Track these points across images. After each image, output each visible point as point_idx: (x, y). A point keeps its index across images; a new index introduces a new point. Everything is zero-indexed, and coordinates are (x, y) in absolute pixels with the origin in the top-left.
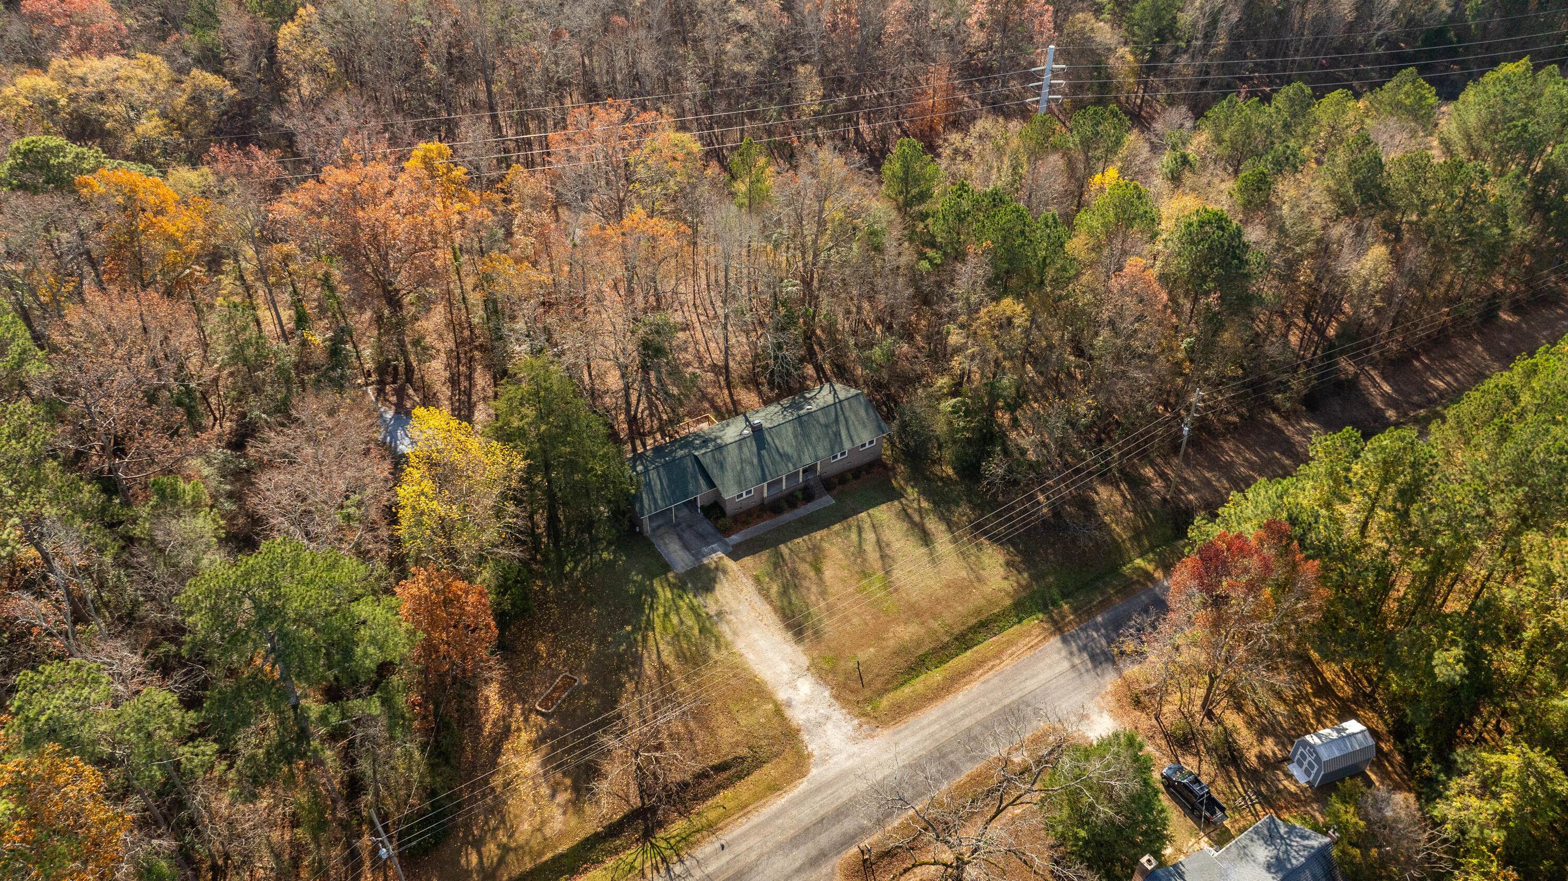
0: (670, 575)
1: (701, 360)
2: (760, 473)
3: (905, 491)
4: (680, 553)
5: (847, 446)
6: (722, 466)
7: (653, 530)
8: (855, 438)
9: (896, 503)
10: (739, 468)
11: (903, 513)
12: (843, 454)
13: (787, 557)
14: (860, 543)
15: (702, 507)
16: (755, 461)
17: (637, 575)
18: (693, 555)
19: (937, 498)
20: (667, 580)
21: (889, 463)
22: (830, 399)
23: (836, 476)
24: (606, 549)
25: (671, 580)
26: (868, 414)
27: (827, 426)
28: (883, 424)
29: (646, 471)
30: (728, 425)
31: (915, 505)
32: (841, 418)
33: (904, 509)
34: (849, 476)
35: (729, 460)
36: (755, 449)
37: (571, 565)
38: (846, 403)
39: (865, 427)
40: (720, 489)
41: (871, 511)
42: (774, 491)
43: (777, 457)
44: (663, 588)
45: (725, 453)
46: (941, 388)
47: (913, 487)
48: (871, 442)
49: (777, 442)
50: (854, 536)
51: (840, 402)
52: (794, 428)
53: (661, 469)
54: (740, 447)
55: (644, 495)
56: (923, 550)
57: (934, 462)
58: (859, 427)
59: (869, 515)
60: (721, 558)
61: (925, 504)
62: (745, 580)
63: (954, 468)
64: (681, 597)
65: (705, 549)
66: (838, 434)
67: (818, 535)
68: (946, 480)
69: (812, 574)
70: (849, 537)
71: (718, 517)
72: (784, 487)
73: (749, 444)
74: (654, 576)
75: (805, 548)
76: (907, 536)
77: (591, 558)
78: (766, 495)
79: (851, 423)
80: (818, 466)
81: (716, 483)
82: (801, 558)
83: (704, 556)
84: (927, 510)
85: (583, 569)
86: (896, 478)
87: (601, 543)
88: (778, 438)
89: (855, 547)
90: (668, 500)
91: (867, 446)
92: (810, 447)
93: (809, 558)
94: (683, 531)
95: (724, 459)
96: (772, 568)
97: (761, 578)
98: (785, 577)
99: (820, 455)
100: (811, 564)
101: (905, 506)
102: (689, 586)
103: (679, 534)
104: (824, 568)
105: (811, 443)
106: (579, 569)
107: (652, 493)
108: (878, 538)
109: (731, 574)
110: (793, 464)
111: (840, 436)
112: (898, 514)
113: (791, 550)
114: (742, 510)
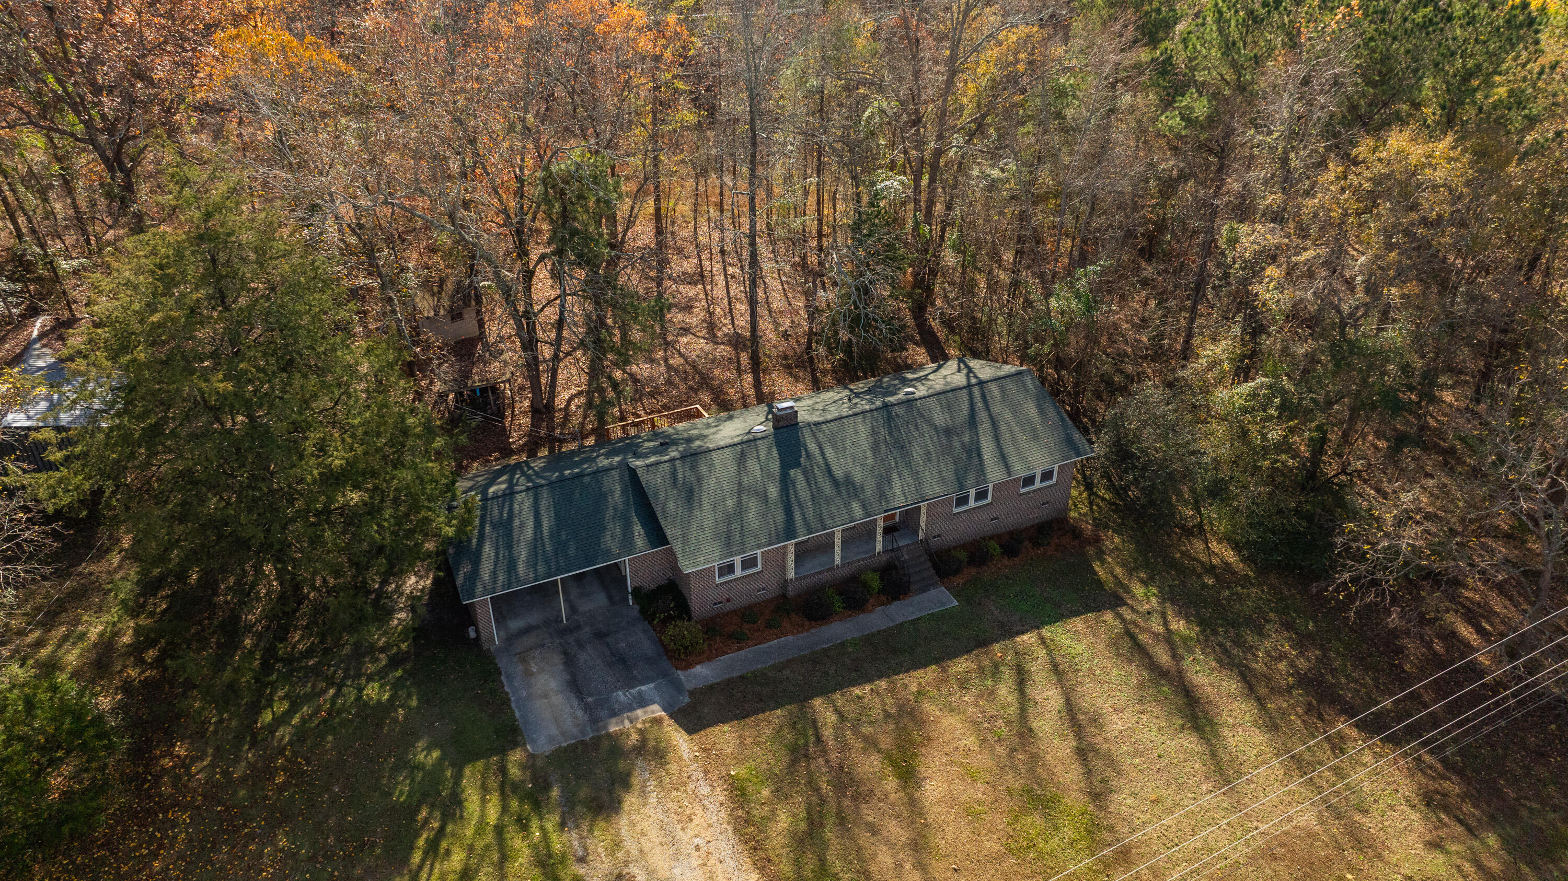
0: (516, 756)
2: (780, 517)
3: (1128, 591)
4: (558, 699)
5: (995, 474)
6: (690, 496)
7: (510, 639)
8: (1013, 458)
9: (1109, 616)
10: (730, 503)
11: (1127, 643)
12: (981, 495)
13: (827, 732)
14: (1023, 714)
15: (636, 591)
16: (773, 491)
17: (429, 749)
18: (587, 708)
19: (1207, 613)
20: (503, 770)
21: (1088, 528)
22: (960, 379)
23: (963, 547)
24: (380, 675)
25: (514, 772)
26: (1041, 411)
27: (949, 432)
28: (1077, 436)
29: (510, 494)
30: (731, 418)
31: (1156, 625)
32: (983, 415)
33: (1128, 633)
34: (995, 549)
35: (710, 484)
36: (775, 466)
37: (281, 707)
38: (993, 388)
39: (1035, 437)
40: (677, 547)
41: (1046, 632)
42: (813, 566)
43: (827, 488)
44: (485, 790)
45: (703, 469)
46: (1215, 363)
47: (1145, 583)
48: (1047, 475)
49: (829, 453)
50: (1005, 691)
51: (981, 383)
52: (874, 432)
53: (545, 493)
54: (742, 459)
55: (487, 548)
56: (1190, 742)
57: (1189, 532)
58: (1022, 437)
59: (1043, 640)
60: (657, 721)
61: (1179, 625)
62: (705, 790)
63: (1237, 547)
64: (523, 824)
65: (621, 696)
66: (974, 451)
67: (913, 681)
68: (1224, 573)
69: (891, 784)
70: (992, 693)
71: (670, 618)
72: (838, 560)
73: (763, 453)
74: (472, 756)
75: (877, 712)
76: (1141, 701)
77: (336, 696)
78: (791, 574)
79: (1003, 428)
80: (923, 518)
81: (669, 533)
82: (865, 738)
83: (614, 714)
84: (1185, 639)
85: (304, 721)
86: (1103, 562)
87: (376, 660)
88: (834, 445)
89: (1009, 723)
90: (547, 561)
91: (1038, 484)
92: (906, 473)
93: (885, 741)
94: (581, 645)
95: (699, 480)
96: (785, 761)
97: (750, 788)
98: (817, 790)
99: (929, 492)
100: (889, 757)
101: (1131, 627)
102: (555, 793)
103: (566, 653)
104: (923, 771)
105: (909, 465)
106: (296, 720)
107: (510, 546)
108: (1068, 701)
109: (673, 768)
110: (864, 507)
111: (979, 455)
112: (1114, 643)
113: (841, 716)
114: (729, 607)
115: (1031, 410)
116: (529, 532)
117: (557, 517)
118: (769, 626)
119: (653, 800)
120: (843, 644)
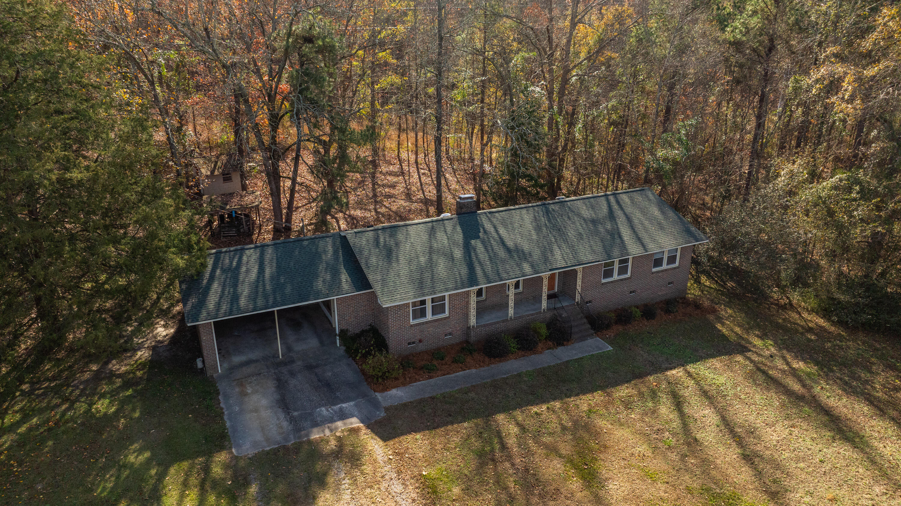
0: (222, 457)
1: (408, 195)
2: (464, 271)
3: (749, 342)
4: (266, 414)
5: (634, 250)
6: (389, 255)
7: (232, 369)
8: (647, 240)
9: (739, 359)
10: (423, 260)
11: (760, 377)
12: (624, 270)
13: (511, 442)
15: (343, 333)
16: (458, 253)
17: (140, 451)
18: (292, 420)
19: (818, 358)
20: (206, 469)
21: (703, 304)
24: (112, 394)
25: (217, 470)
26: (663, 213)
27: (594, 222)
31: (781, 365)
32: (618, 213)
33: (759, 369)
34: (638, 313)
35: (405, 249)
36: (459, 237)
38: (624, 198)
40: (377, 288)
41: (691, 368)
42: (490, 318)
43: (502, 253)
44: (185, 486)
45: (400, 236)
47: (761, 337)
48: (672, 259)
49: (502, 231)
50: (666, 411)
51: (615, 194)
52: (536, 220)
53: (269, 251)
54: (432, 232)
55: (215, 286)
57: (783, 307)
59: (690, 375)
60: (354, 431)
61: (800, 365)
62: (397, 487)
65: (324, 411)
66: (616, 234)
67: (584, 402)
69: (575, 484)
70: (654, 412)
71: (368, 353)
72: (511, 312)
73: (449, 229)
74: (179, 457)
75: (554, 425)
78: (473, 321)
79: (636, 221)
80: (579, 282)
81: (371, 277)
82: (546, 446)
83: (316, 425)
84: (808, 374)
88: (505, 226)
89: (674, 434)
90: (266, 296)
91: (665, 266)
92: (564, 246)
93: (565, 449)
94: (292, 374)
95: (397, 244)
96: (473, 465)
97: (441, 487)
98: (506, 488)
99: (584, 259)
100: (571, 461)
101: (759, 365)
102: (253, 489)
103: (278, 380)
104: (604, 473)
105: (566, 241)
107: (235, 285)
108: (723, 418)
109: (368, 468)
110: (532, 266)
111: (620, 237)
112: (750, 376)
113: (522, 428)
114: (421, 347)
115: (655, 212)
116: (253, 275)
117: (278, 267)
118: (455, 361)
119: (347, 497)
120: (519, 375)
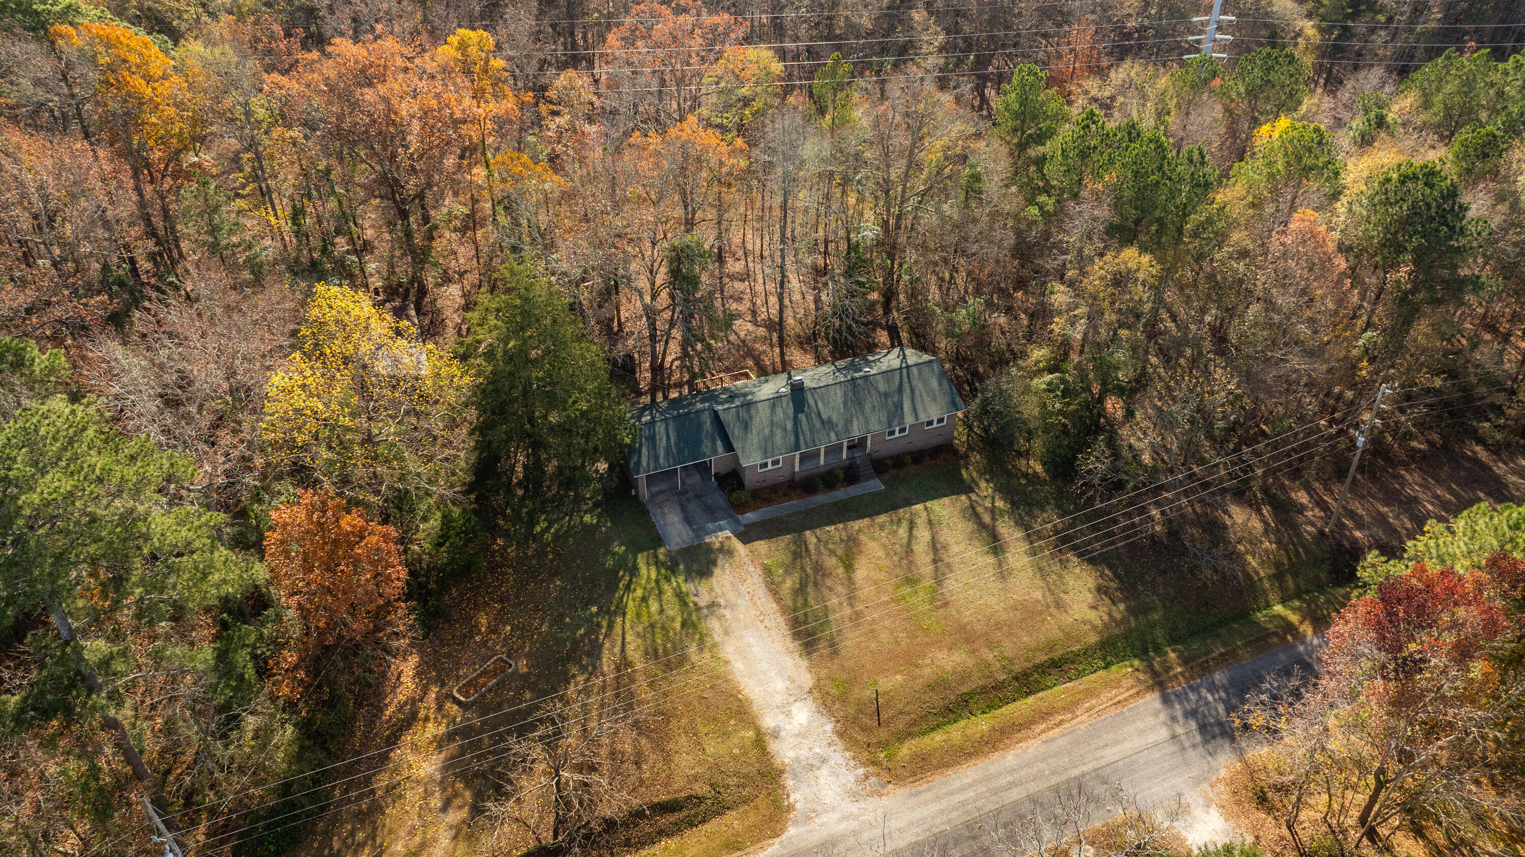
0: (662, 550)
1: (754, 313)
2: (793, 439)
3: (977, 485)
4: (679, 526)
5: (909, 420)
6: (746, 427)
7: (653, 496)
8: (920, 412)
9: (963, 498)
10: (767, 431)
11: (970, 511)
12: (902, 430)
13: (811, 547)
14: (909, 543)
15: (716, 474)
16: (789, 426)
17: (620, 545)
18: (694, 531)
19: (1016, 498)
20: (656, 556)
21: (962, 450)
22: (896, 364)
23: (892, 458)
24: (590, 511)
25: (661, 557)
26: (940, 384)
27: (886, 395)
28: (958, 399)
29: (653, 422)
30: (767, 381)
31: (988, 504)
32: (906, 386)
33: (972, 506)
34: (908, 459)
35: (756, 421)
36: (791, 411)
37: (544, 525)
38: (915, 370)
39: (935, 400)
40: (740, 453)
41: (928, 504)
42: (809, 465)
43: (818, 425)
44: (648, 564)
45: (753, 412)
46: (1037, 362)
47: (987, 481)
48: (940, 420)
49: (820, 405)
50: (903, 532)
51: (908, 367)
52: (845, 394)
53: (671, 422)
54: (773, 408)
55: (644, 451)
56: (991, 560)
57: (1019, 454)
58: (928, 401)
59: (926, 508)
60: (728, 538)
61: (1000, 504)
62: (752, 569)
63: (1044, 464)
64: (667, 579)
65: (710, 526)
66: (899, 406)
67: (856, 525)
68: (1032, 478)
69: (841, 571)
70: (896, 532)
71: (734, 489)
72: (822, 462)
73: (784, 404)
74: (641, 550)
75: (837, 539)
76: (970, 539)
77: (570, 519)
78: (797, 469)
79: (917, 393)
80: (869, 442)
81: (735, 445)
82: (830, 550)
83: (707, 534)
84: (1001, 511)
85: (557, 531)
86: (967, 469)
87: (586, 504)
88: (823, 402)
89: (902, 546)
90: (674, 458)
91: (935, 425)
92: (861, 417)
93: (840, 552)
94: (689, 501)
95: (751, 418)
96: (791, 558)
97: (773, 569)
98: (805, 571)
99: (872, 428)
100: (841, 559)
101: (975, 504)
102: (682, 567)
103: (681, 504)
104: (856, 566)
105: (863, 413)
106: (552, 531)
107: (655, 449)
108: (933, 538)
109: (736, 559)
110: (837, 435)
111: (902, 409)
112: (963, 511)
113: (819, 540)
114: (764, 485)
115: (934, 383)
116: (664, 442)
117: (678, 435)
118: (785, 495)
119: (727, 572)
120: (822, 506)
